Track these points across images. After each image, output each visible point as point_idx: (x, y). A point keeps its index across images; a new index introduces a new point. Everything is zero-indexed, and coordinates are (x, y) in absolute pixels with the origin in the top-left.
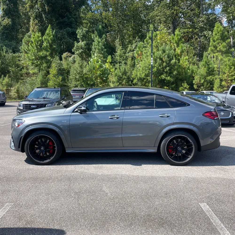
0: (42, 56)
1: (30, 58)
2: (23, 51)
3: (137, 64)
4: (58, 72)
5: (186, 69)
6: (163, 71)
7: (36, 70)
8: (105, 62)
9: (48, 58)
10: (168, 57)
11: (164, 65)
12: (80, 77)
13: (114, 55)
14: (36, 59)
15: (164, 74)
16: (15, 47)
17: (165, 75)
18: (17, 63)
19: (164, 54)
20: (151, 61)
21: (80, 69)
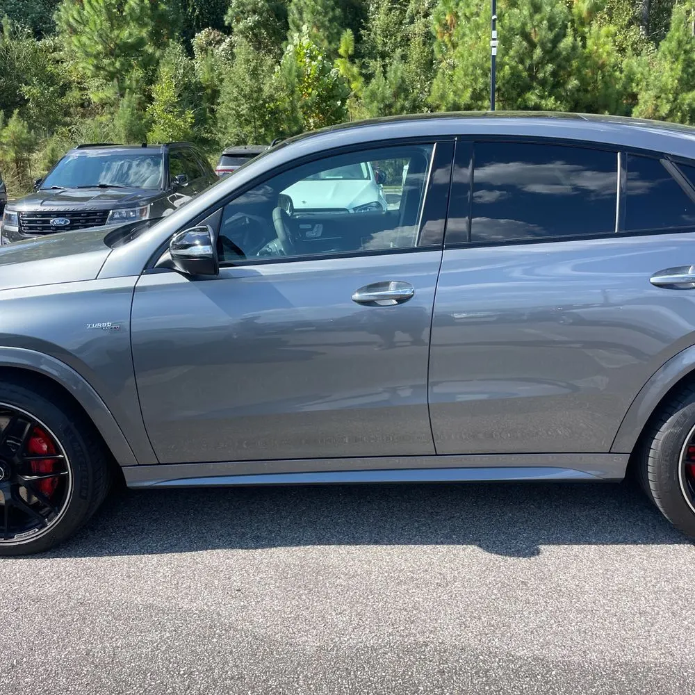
0: (127, 43)
1: (89, 50)
2: (65, 27)
3: (439, 56)
4: (180, 96)
5: (608, 68)
6: (533, 77)
7: (110, 92)
8: (332, 55)
9: (146, 47)
10: (551, 27)
11: (535, 57)
12: (253, 109)
13: (364, 28)
14: (110, 53)
15: (535, 89)
16: (41, 18)
17: (537, 91)
18: (49, 69)
19: (537, 17)
20: (493, 43)
21: (251, 80)
